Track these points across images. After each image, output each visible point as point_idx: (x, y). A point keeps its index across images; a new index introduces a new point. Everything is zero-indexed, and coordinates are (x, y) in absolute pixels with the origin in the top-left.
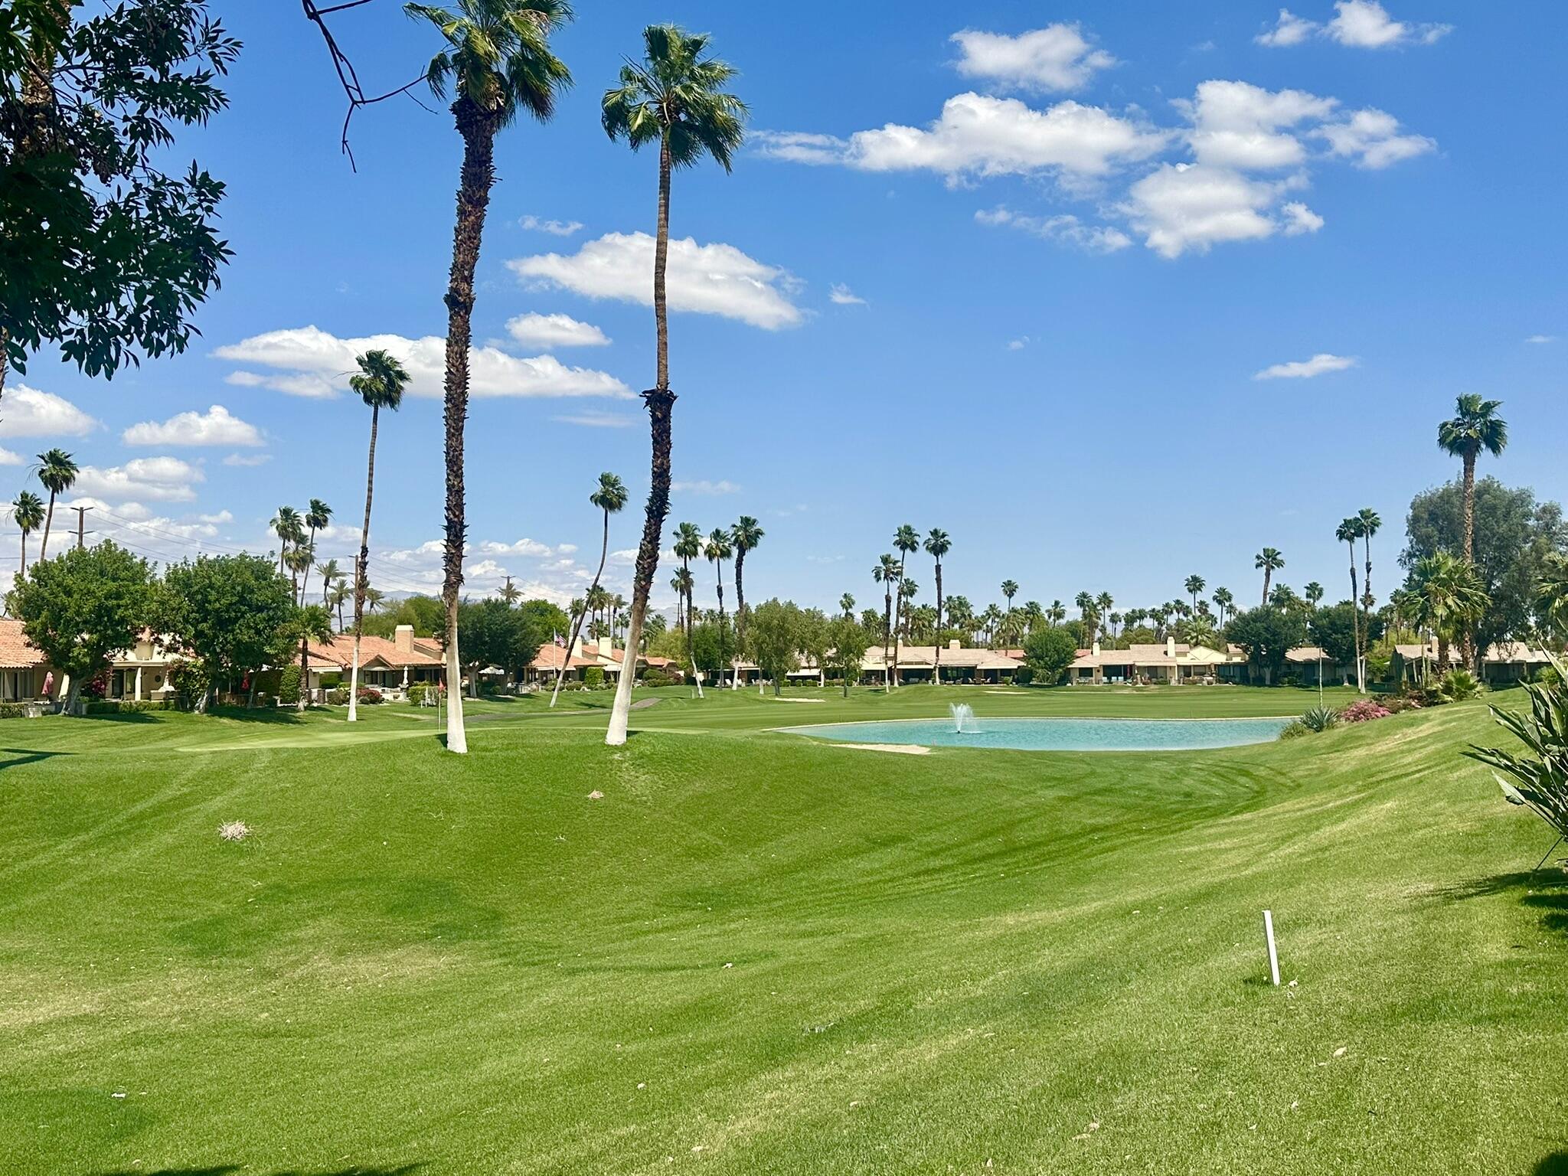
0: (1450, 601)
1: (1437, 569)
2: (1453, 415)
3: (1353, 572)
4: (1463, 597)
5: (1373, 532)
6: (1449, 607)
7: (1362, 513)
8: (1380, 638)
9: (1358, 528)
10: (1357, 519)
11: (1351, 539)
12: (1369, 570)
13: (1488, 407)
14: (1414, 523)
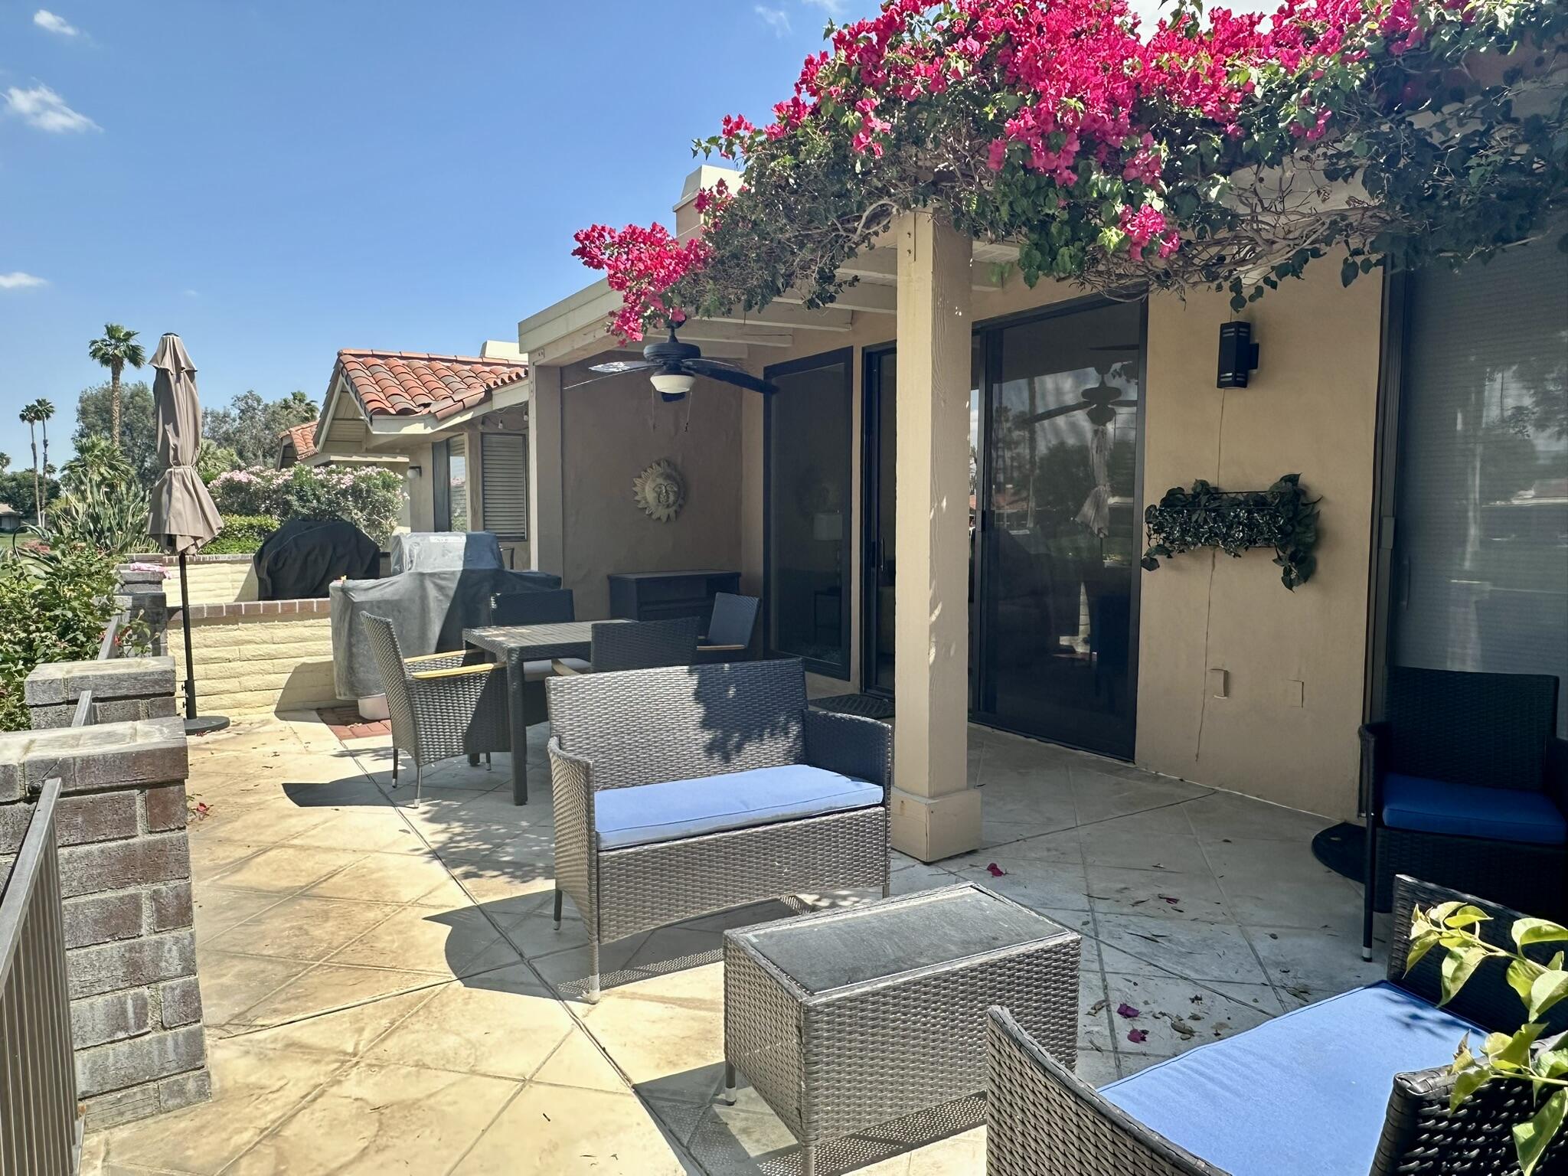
0: (102, 470)
1: (94, 446)
2: (101, 334)
3: (33, 446)
4: (112, 467)
5: (48, 416)
6: (102, 474)
7: (38, 401)
8: (57, 497)
9: (37, 412)
10: (34, 406)
11: (31, 421)
12: (46, 446)
13: (129, 335)
14: (83, 413)
